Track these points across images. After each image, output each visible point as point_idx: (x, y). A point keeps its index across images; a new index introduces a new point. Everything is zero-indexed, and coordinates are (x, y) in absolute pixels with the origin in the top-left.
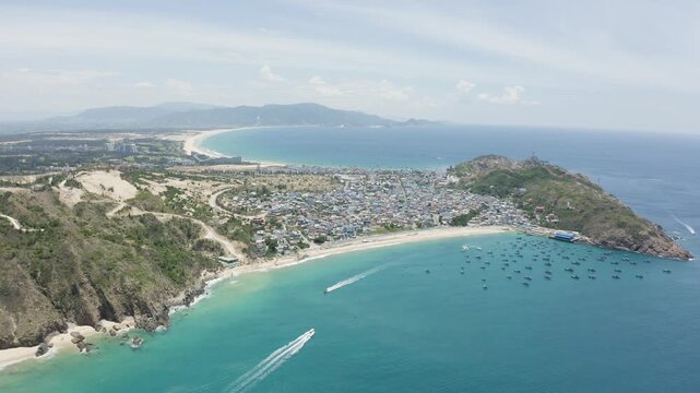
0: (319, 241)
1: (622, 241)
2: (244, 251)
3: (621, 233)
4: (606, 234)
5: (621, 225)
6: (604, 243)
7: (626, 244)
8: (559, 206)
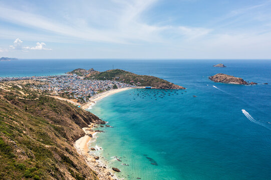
0: (89, 97)
1: (166, 87)
2: (78, 102)
3: (165, 84)
4: (160, 86)
5: (164, 82)
6: (161, 88)
7: (167, 87)
8: (139, 80)
